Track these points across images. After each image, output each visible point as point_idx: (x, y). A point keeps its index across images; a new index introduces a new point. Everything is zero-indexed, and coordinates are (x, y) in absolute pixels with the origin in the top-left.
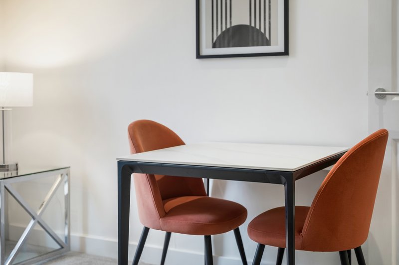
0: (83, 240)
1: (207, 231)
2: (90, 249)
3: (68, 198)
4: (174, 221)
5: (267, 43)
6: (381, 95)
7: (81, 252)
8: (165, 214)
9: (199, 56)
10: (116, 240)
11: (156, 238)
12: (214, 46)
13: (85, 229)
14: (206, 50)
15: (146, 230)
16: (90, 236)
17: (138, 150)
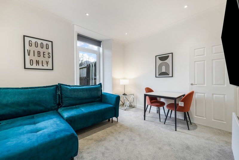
0: (136, 105)
1: (158, 106)
2: (137, 107)
3: (134, 98)
4: (153, 104)
5: (169, 75)
6: (192, 85)
7: (136, 107)
8: (151, 103)
9: (156, 77)
10: (144, 107)
11: (149, 106)
12: (159, 75)
13: (136, 104)
14: (157, 76)
15: (148, 105)
16: (137, 105)
17: (147, 92)
